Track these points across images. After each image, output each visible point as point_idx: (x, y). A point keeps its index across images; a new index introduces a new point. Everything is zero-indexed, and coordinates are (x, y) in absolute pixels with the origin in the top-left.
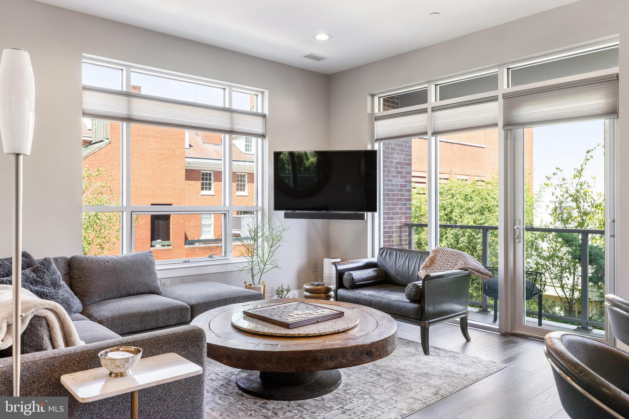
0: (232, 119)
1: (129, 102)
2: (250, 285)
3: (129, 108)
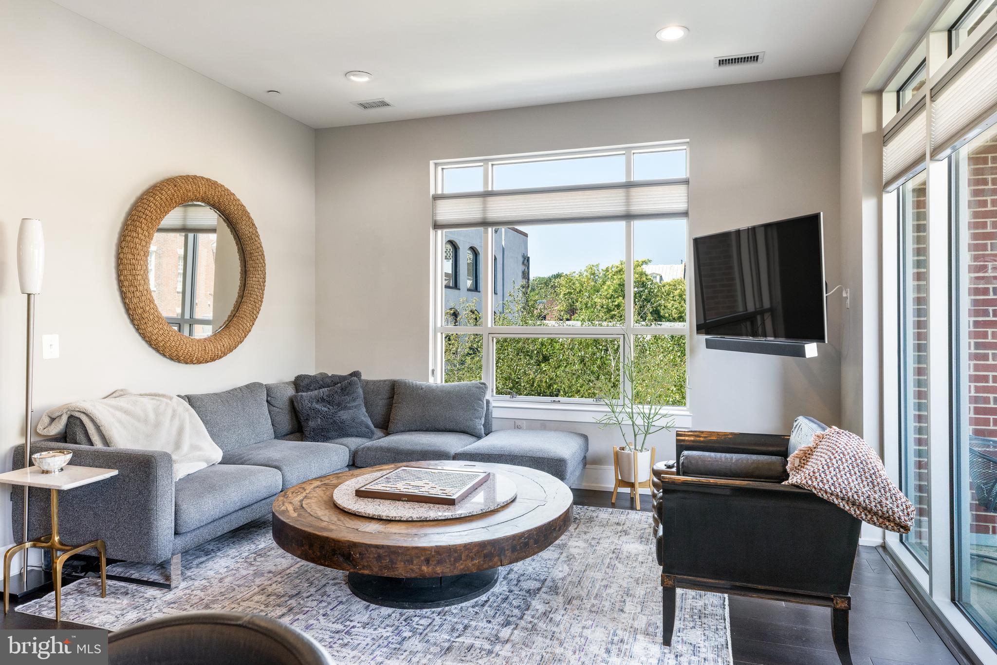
0: (628, 198)
1: (485, 203)
2: (623, 449)
3: (484, 210)
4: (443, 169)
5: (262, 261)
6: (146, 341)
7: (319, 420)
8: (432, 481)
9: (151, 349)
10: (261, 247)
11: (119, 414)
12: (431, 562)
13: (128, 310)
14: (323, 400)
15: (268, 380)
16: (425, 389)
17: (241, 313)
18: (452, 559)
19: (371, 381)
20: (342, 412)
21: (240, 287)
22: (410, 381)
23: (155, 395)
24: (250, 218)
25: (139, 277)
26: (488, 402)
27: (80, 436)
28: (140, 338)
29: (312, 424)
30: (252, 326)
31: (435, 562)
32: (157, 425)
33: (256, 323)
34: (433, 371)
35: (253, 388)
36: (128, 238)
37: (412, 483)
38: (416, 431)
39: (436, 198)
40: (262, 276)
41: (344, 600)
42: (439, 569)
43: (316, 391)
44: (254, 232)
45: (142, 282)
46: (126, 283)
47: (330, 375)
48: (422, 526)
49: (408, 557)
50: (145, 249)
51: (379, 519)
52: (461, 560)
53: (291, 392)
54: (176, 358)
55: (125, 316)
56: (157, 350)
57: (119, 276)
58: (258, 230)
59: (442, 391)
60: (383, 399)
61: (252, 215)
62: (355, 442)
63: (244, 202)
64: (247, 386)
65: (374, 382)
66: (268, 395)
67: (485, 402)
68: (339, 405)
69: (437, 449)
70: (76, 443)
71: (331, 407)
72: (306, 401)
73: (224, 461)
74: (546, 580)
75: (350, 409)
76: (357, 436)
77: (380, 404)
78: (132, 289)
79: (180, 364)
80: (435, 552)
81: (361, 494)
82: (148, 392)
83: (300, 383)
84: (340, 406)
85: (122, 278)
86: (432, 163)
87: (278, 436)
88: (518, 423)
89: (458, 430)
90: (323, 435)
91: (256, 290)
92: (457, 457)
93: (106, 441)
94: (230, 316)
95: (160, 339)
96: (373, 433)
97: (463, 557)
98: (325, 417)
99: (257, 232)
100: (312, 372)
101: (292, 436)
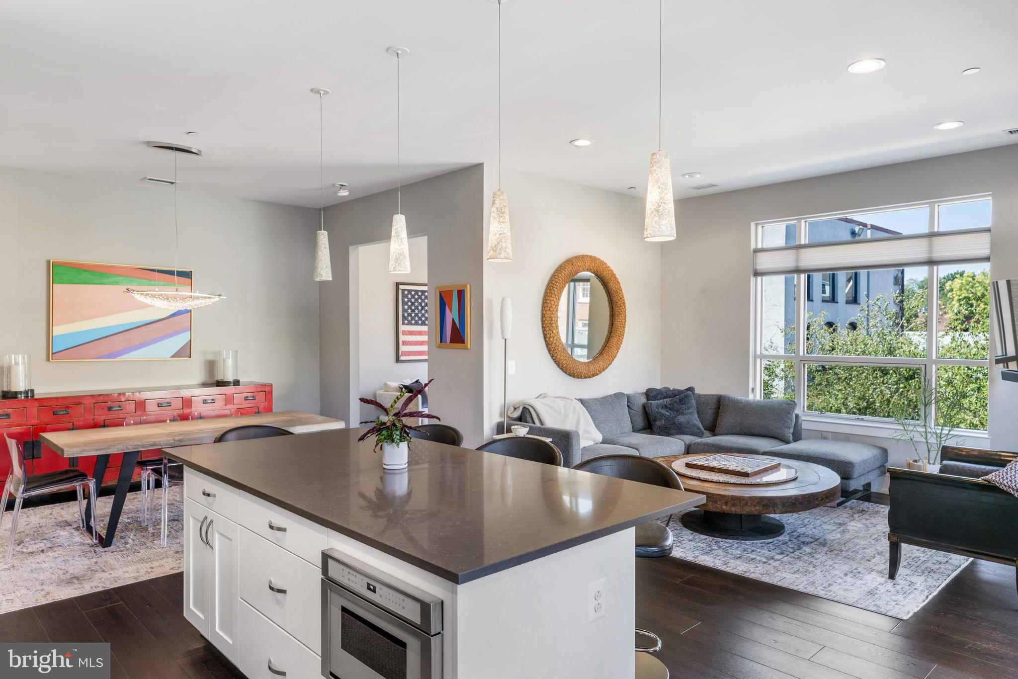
0: (931, 246)
1: (798, 254)
2: (916, 461)
3: (797, 260)
4: (762, 227)
5: (624, 307)
6: (556, 364)
7: (663, 421)
8: (737, 463)
9: (558, 369)
10: (623, 297)
11: (547, 408)
12: (728, 504)
13: (547, 345)
14: (666, 407)
15: (628, 391)
16: (743, 403)
17: (610, 344)
18: (742, 504)
19: (703, 395)
20: (680, 416)
21: (609, 326)
22: (733, 396)
23: (563, 398)
24: (616, 278)
25: (554, 325)
26: (797, 416)
27: (529, 419)
28: (553, 362)
29: (658, 423)
30: (617, 353)
31: (731, 504)
32: (566, 416)
33: (619, 351)
34: (753, 389)
35: (618, 395)
36: (548, 301)
37: (723, 463)
38: (736, 434)
39: (756, 251)
40: (624, 318)
41: (678, 528)
42: (733, 509)
43: (661, 400)
44: (619, 287)
45: (555, 328)
46: (547, 329)
47: (672, 389)
48: (725, 486)
49: (714, 499)
50: (557, 307)
51: (699, 479)
52: (747, 505)
53: (643, 400)
54: (572, 375)
55: (546, 349)
56: (562, 369)
57: (543, 324)
58: (621, 286)
59: (757, 405)
60: (712, 409)
61: (617, 276)
62: (689, 439)
63: (612, 268)
64: (615, 395)
65: (705, 396)
66: (628, 402)
67: (794, 416)
68: (677, 411)
69: (750, 447)
70: (527, 422)
71: (672, 413)
72: (655, 407)
73: (603, 442)
74: (819, 539)
75: (686, 415)
76: (690, 435)
77: (709, 412)
78: (550, 332)
79: (574, 379)
80: (731, 498)
81: (688, 465)
82: (559, 396)
83: (650, 394)
84: (679, 412)
85: (545, 325)
86: (753, 225)
87: (635, 430)
88: (825, 435)
89: (770, 436)
90: (666, 431)
91: (620, 328)
92: (765, 453)
93: (541, 423)
94: (603, 346)
95: (564, 363)
96: (703, 434)
97: (749, 504)
98: (667, 419)
99: (620, 287)
100: (658, 386)
101: (644, 431)
